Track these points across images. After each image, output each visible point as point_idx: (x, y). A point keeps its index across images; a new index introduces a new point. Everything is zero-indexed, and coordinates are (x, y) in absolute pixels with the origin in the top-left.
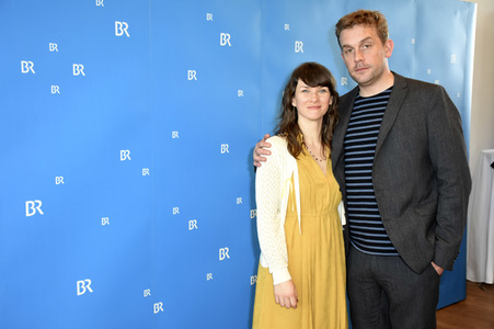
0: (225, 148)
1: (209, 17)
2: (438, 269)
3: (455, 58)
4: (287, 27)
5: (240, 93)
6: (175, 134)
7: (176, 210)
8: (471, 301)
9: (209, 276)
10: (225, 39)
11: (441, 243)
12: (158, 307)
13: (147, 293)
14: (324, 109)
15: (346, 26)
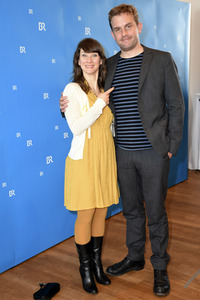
0: (46, 96)
1: (31, 11)
4: (80, 18)
5: (53, 61)
6: (15, 88)
7: (18, 135)
8: (190, 180)
9: (41, 174)
10: (42, 26)
12: (12, 193)
13: (4, 185)
15: (116, 14)
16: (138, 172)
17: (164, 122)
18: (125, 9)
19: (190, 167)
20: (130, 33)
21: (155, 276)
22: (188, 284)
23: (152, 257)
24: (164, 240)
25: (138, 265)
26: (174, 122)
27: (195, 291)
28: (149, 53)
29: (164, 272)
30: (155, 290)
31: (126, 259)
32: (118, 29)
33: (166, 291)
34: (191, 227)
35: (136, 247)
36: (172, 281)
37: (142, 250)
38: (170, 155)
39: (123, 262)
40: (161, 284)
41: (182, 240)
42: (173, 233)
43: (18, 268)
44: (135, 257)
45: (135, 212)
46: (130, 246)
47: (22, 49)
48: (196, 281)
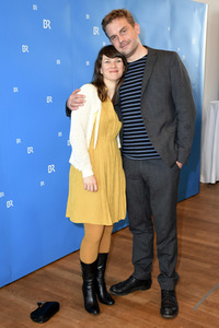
0: (49, 99)
1: (35, 7)
2: (179, 165)
3: (194, 41)
4: (88, 17)
5: (58, 62)
6: (16, 90)
7: (18, 141)
8: (202, 194)
9: (42, 183)
10: (47, 24)
11: (181, 149)
12: (10, 204)
13: (1, 194)
14: (121, 72)
16: (145, 184)
17: (172, 129)
19: (202, 180)
22: (198, 306)
23: (159, 277)
24: (173, 259)
25: (145, 284)
27: (205, 313)
29: (173, 293)
30: (163, 312)
31: (131, 277)
32: (114, 37)
33: (174, 313)
35: (143, 265)
36: (180, 303)
37: (149, 268)
39: (128, 280)
40: (169, 306)
42: (182, 251)
43: (15, 285)
44: (141, 275)
45: (142, 227)
46: (136, 263)
47: (25, 48)
48: (206, 303)
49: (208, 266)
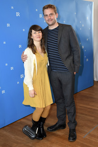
0: (20, 46)
12: (3, 92)
15: (46, 8)
17: (71, 58)
18: (50, 6)
20: (52, 18)
21: (70, 132)
22: (86, 136)
25: (63, 126)
26: (76, 57)
27: (88, 139)
28: (61, 26)
29: (74, 130)
30: (69, 139)
32: (47, 15)
34: (91, 109)
38: (75, 73)
41: (86, 115)
43: (7, 127)
46: (59, 117)
47: (8, 25)
48: (90, 135)
49: (93, 118)
